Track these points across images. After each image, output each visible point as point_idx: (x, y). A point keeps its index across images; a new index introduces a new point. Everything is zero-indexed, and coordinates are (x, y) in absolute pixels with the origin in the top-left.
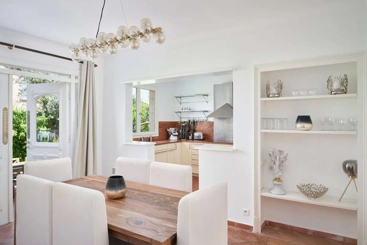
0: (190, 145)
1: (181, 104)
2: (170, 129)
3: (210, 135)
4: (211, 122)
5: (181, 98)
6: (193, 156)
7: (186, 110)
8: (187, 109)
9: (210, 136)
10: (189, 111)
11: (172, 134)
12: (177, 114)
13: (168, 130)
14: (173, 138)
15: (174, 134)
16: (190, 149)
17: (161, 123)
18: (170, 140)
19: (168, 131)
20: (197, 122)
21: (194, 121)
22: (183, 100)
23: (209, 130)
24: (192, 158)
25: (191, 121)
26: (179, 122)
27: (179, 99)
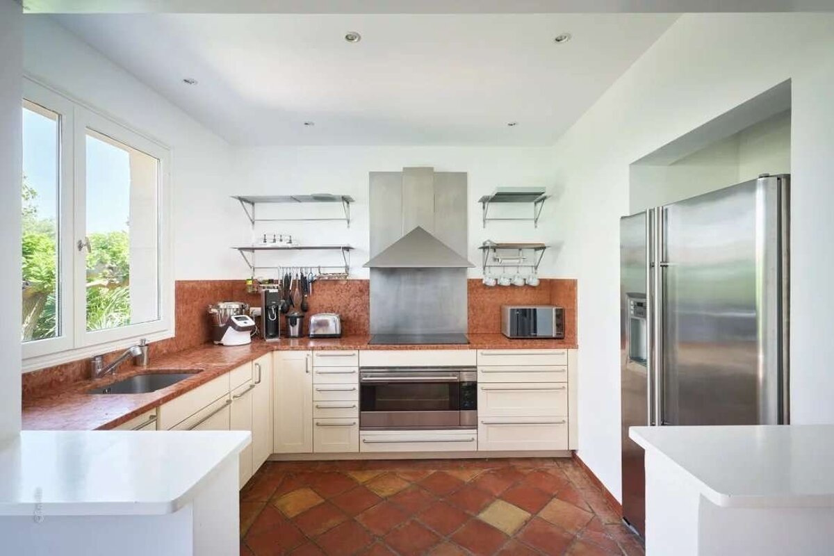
0: (307, 359)
1: (253, 223)
2: (222, 305)
3: (358, 319)
4: (361, 281)
5: (255, 204)
6: (318, 396)
7: (278, 244)
8: (281, 240)
9: (359, 324)
10: (290, 245)
11: (230, 323)
12: (243, 254)
13: (214, 310)
14: (235, 339)
15: (241, 324)
16: (307, 372)
17: (187, 286)
18: (222, 345)
19: (215, 314)
20: (313, 282)
21: (303, 278)
22: (261, 210)
23: (356, 306)
24: (315, 404)
25: (294, 277)
26: (250, 283)
27: (248, 206)
